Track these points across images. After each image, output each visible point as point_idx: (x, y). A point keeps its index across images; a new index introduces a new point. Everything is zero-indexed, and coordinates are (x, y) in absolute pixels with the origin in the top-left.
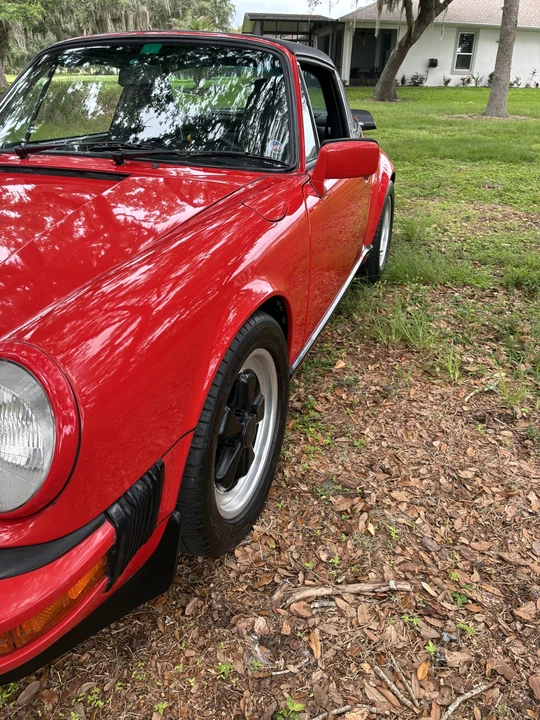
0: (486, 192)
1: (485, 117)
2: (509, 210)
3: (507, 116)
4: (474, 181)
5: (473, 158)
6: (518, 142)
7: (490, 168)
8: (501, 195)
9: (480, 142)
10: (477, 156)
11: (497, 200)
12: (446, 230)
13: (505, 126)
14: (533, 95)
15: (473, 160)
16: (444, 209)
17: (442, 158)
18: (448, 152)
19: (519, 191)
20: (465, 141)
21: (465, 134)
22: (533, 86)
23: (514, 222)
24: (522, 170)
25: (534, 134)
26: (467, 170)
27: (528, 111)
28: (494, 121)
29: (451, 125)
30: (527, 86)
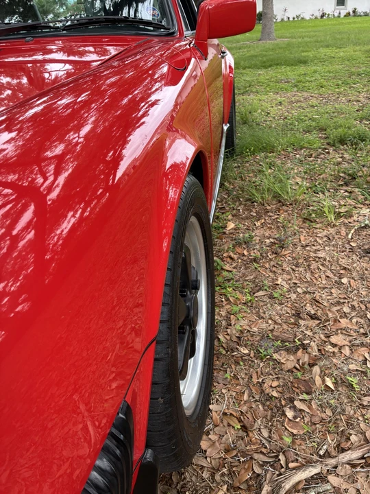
0: (285, 86)
1: (261, 42)
2: (305, 94)
3: (276, 40)
4: (273, 80)
5: (265, 66)
6: (291, 53)
7: (280, 71)
8: (296, 86)
9: (265, 56)
10: (268, 64)
11: (295, 89)
12: (269, 113)
13: (277, 45)
14: (287, 25)
15: (266, 67)
16: (260, 100)
17: (244, 69)
18: (247, 64)
19: (308, 81)
20: (256, 56)
21: (252, 53)
22: (286, 19)
23: (314, 102)
24: (302, 69)
25: (299, 47)
26: (263, 75)
27: (288, 35)
28: (268, 44)
29: (240, 49)
30: (282, 20)
